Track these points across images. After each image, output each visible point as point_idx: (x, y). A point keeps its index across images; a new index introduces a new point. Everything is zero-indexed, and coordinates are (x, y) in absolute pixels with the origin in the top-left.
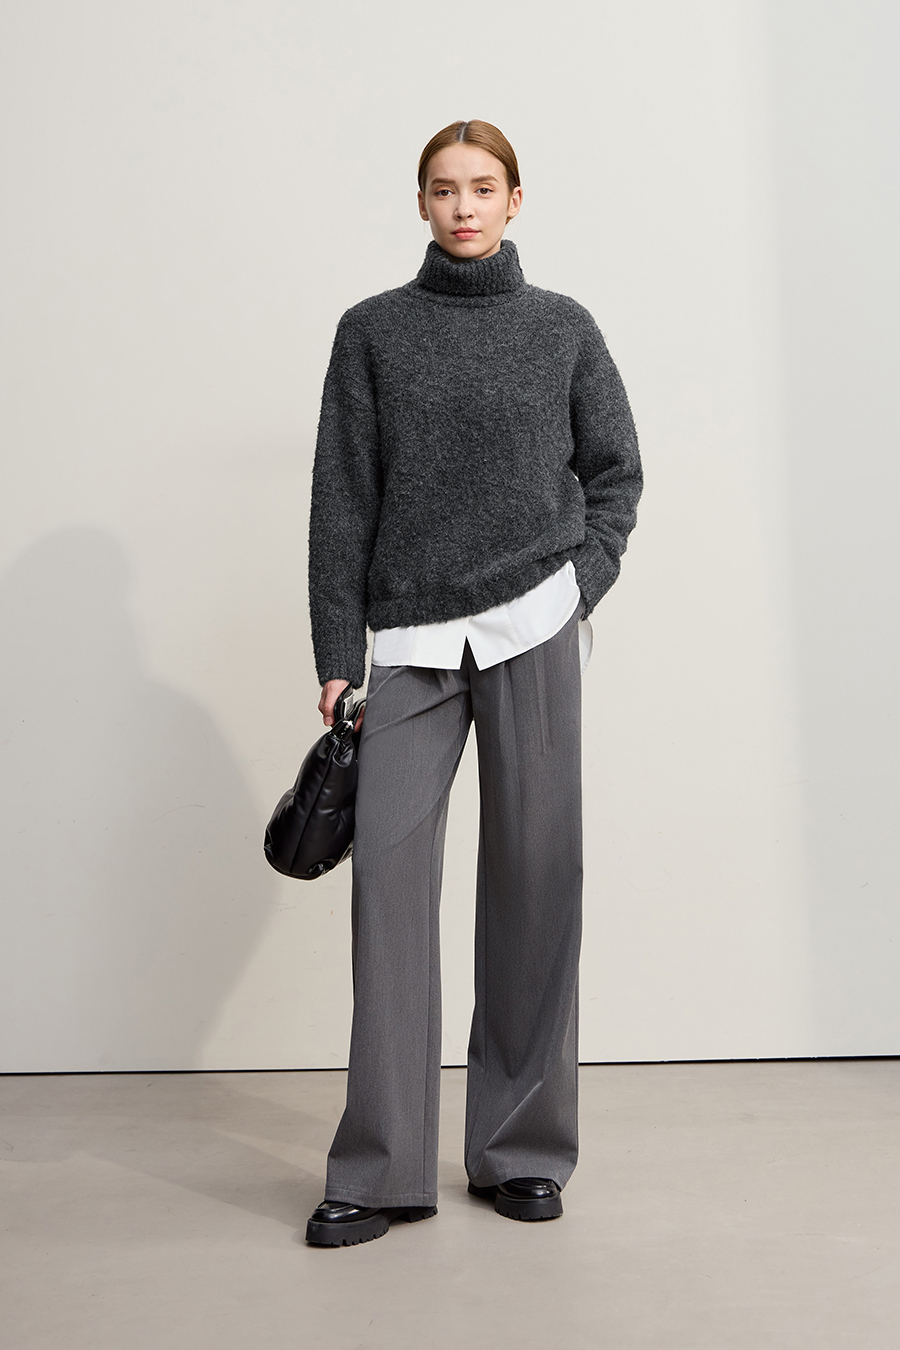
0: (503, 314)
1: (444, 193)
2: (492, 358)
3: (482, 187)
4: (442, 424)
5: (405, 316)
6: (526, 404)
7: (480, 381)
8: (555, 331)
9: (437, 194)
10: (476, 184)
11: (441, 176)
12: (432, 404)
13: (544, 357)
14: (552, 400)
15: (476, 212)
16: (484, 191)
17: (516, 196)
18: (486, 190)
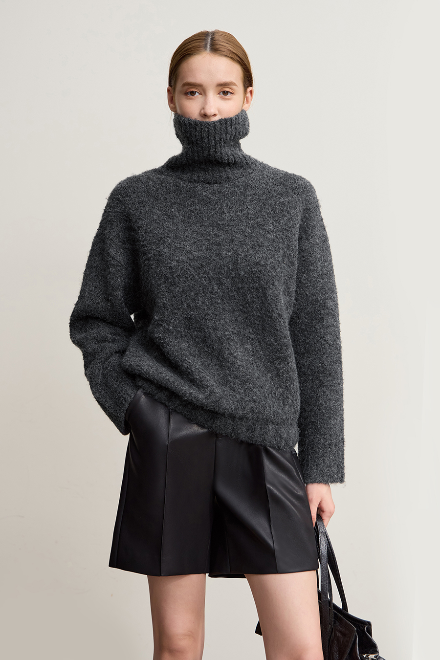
0: (238, 187)
1: (193, 93)
2: (229, 226)
3: (224, 90)
4: (187, 278)
5: (157, 190)
6: (257, 264)
7: (219, 245)
8: (282, 200)
9: (186, 94)
10: (220, 88)
11: (191, 80)
12: (177, 261)
13: (272, 223)
14: (280, 259)
15: (219, 111)
16: (225, 93)
17: (249, 95)
18: (228, 92)
